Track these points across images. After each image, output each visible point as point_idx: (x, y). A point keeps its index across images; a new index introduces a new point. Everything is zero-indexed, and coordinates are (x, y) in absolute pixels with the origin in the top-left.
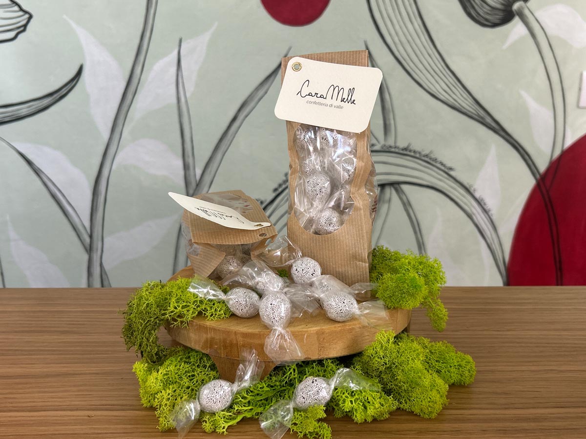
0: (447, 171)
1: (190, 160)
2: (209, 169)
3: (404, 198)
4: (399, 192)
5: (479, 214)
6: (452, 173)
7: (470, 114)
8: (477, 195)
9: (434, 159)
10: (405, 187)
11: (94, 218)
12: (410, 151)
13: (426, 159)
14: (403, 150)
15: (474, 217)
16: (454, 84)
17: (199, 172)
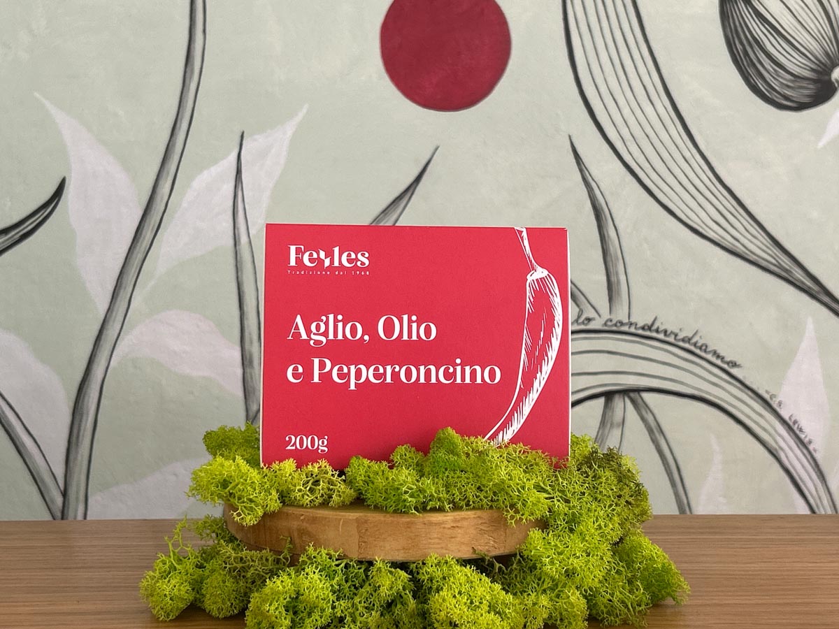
0: (727, 368)
3: (650, 418)
4: (641, 406)
5: (789, 447)
6: (734, 371)
7: (764, 264)
8: (785, 414)
9: (704, 347)
10: (650, 398)
11: (72, 457)
12: (657, 331)
13: (687, 346)
14: (643, 328)
15: (782, 456)
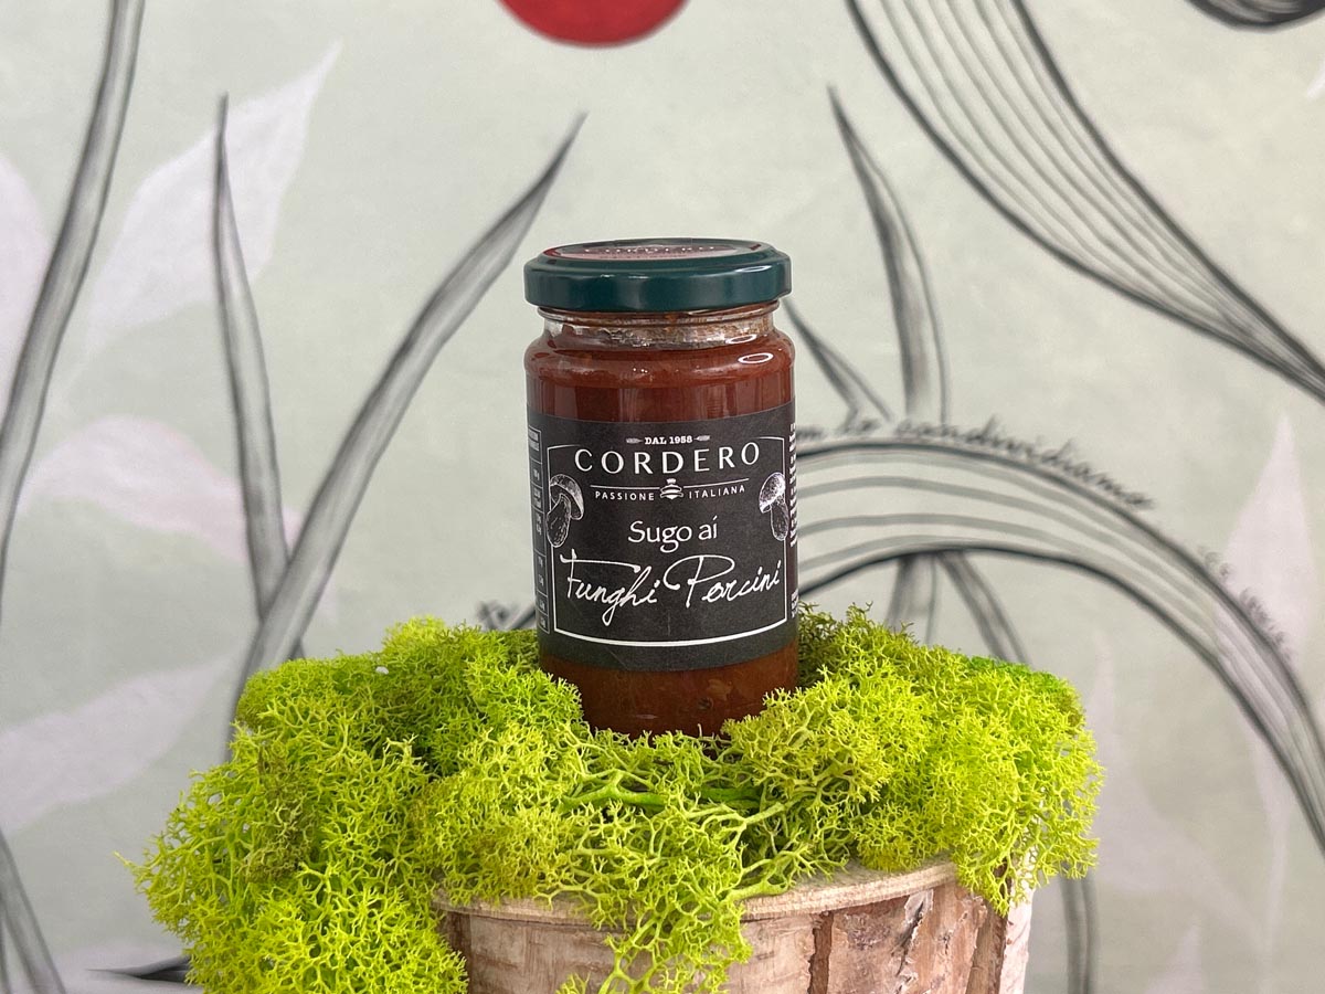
0: (1127, 510)
1: (264, 483)
2: (328, 511)
3: (982, 599)
4: (964, 579)
5: (1243, 651)
6: (1143, 515)
7: (1196, 316)
8: (1235, 588)
9: (1082, 470)
10: (981, 563)
12: (996, 443)
13: (1052, 470)
14: (970, 439)
15: (1227, 664)
16: (1142, 223)
17: (292, 520)
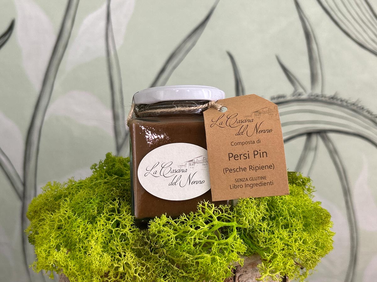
1: (119, 111)
3: (331, 146)
4: (326, 140)
10: (331, 136)
11: (27, 167)
12: (337, 100)
13: (353, 107)
14: (330, 98)
